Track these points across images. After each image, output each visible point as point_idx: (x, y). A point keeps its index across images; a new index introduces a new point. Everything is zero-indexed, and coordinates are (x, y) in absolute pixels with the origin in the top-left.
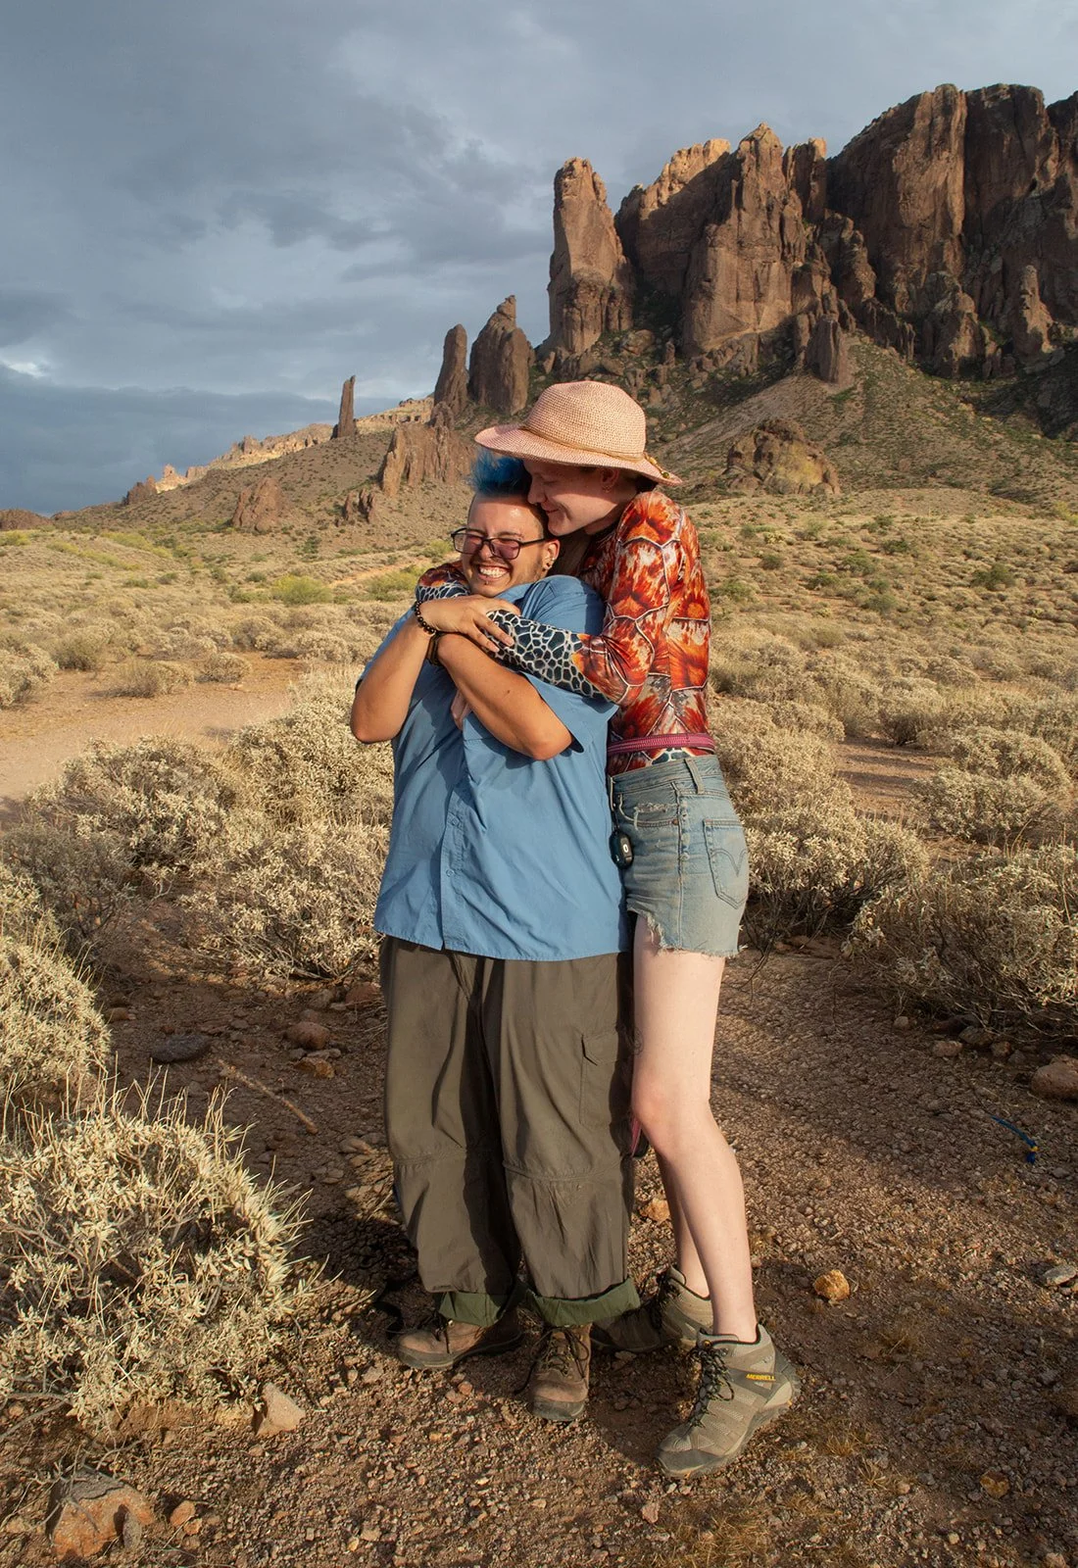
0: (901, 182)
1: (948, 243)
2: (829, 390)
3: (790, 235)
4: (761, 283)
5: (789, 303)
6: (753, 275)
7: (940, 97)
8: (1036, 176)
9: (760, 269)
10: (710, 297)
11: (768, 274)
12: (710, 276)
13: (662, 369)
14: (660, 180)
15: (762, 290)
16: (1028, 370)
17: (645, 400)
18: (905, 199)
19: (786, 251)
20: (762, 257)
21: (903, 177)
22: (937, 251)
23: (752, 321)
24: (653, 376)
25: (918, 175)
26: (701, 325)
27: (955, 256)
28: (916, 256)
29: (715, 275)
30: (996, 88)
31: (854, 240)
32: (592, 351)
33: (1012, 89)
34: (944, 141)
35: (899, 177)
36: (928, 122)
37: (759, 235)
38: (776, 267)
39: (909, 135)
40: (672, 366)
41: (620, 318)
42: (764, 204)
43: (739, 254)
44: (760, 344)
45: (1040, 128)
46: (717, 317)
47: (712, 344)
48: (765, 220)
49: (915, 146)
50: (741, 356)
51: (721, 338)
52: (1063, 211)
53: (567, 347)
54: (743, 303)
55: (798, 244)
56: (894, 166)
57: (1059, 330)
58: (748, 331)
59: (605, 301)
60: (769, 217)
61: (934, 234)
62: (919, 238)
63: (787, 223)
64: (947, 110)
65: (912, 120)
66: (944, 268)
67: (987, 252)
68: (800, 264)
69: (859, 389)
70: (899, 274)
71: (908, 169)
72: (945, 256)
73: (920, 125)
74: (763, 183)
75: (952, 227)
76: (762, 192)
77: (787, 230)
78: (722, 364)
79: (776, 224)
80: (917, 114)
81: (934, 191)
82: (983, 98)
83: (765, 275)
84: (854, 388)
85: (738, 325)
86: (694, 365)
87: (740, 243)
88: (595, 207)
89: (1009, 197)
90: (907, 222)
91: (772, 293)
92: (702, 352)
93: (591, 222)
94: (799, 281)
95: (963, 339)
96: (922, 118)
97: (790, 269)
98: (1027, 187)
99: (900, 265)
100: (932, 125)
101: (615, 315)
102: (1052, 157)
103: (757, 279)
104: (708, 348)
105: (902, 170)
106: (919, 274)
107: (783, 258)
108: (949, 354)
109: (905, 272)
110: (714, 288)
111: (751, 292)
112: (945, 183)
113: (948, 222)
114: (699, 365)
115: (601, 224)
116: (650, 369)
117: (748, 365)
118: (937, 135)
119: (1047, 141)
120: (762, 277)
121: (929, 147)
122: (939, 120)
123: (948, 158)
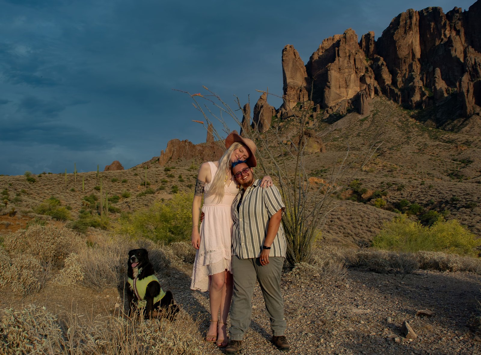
0: (397, 43)
1: (414, 63)
2: (360, 117)
3: (358, 65)
4: (347, 82)
5: (359, 88)
6: (345, 79)
7: (408, 13)
8: (443, 37)
9: (347, 77)
10: (329, 87)
11: (350, 78)
12: (329, 81)
13: (315, 114)
14: (318, 50)
15: (348, 84)
16: (437, 105)
17: (307, 125)
18: (399, 49)
19: (357, 70)
20: (348, 73)
21: (397, 41)
22: (411, 66)
23: (345, 95)
24: (312, 116)
25: (402, 40)
26: (328, 98)
27: (417, 67)
28: (404, 68)
29: (331, 80)
30: (428, 8)
31: (382, 64)
32: (293, 109)
33: (433, 8)
34: (410, 28)
35: (396, 42)
36: (405, 22)
37: (346, 65)
38: (353, 76)
39: (399, 27)
40: (319, 112)
41: (303, 97)
42: (348, 55)
43: (339, 72)
44: (348, 103)
45: (442, 20)
46: (332, 94)
47: (331, 104)
48: (348, 60)
49: (401, 31)
50: (341, 108)
51: (334, 101)
52: (450, 48)
53: (284, 108)
54: (342, 89)
55: (361, 67)
56: (394, 38)
57: (449, 90)
58: (344, 99)
59: (298, 92)
60: (349, 59)
61: (409, 60)
62: (405, 62)
63: (356, 61)
64: (411, 17)
65: (399, 22)
66: (413, 71)
67: (428, 64)
68: (363, 74)
69: (371, 116)
70: (399, 75)
71: (399, 39)
72: (413, 67)
73: (402, 23)
74: (347, 48)
75: (415, 57)
76: (347, 51)
77: (356, 63)
78: (335, 111)
79: (352, 61)
80: (401, 20)
81: (409, 45)
82: (424, 12)
83: (349, 79)
84: (369, 116)
85: (340, 96)
86: (326, 111)
87: (339, 69)
88: (295, 61)
89: (434, 45)
90: (400, 57)
91: (352, 85)
92: (328, 107)
93: (293, 66)
94: (362, 80)
95: (416, 96)
96: (403, 21)
97: (359, 76)
98: (440, 40)
99: (399, 72)
100: (406, 23)
101: (301, 97)
102: (447, 30)
103: (346, 81)
104: (330, 106)
105: (397, 39)
106: (405, 74)
107: (356, 73)
108: (411, 101)
109: (401, 73)
110: (331, 85)
111: (344, 85)
112: (412, 42)
113: (414, 55)
114: (327, 111)
115: (297, 66)
116: (311, 114)
117: (343, 111)
118: (408, 26)
119: (445, 24)
120: (347, 80)
121: (405, 30)
122: (408, 21)
123: (412, 34)
